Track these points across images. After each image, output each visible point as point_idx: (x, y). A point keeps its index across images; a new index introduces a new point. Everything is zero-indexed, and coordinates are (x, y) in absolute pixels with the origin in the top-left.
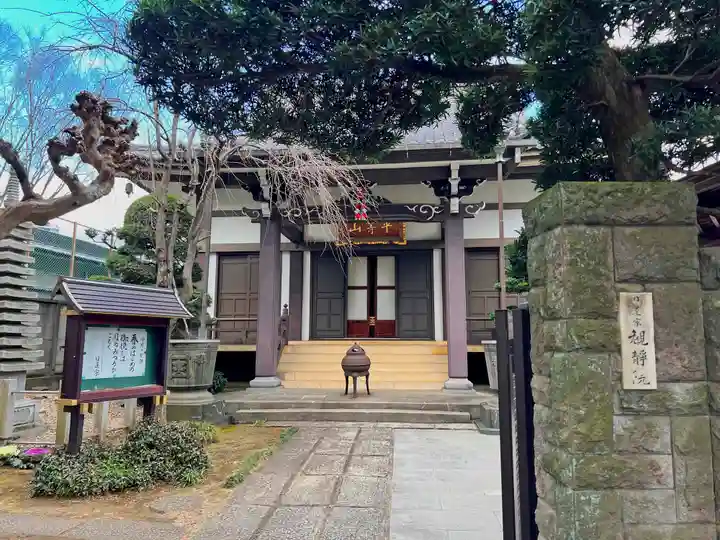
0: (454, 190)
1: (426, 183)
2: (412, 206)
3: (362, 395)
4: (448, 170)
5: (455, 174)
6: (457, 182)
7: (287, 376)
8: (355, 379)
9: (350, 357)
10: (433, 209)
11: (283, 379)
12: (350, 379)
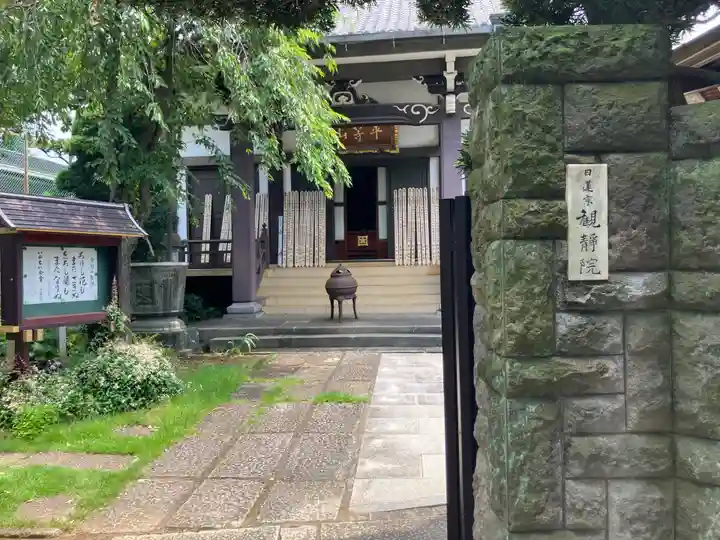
0: (450, 85)
1: (418, 79)
2: (402, 106)
3: (348, 319)
4: (442, 62)
5: (450, 67)
6: (454, 76)
7: (268, 302)
8: (340, 303)
9: (334, 280)
10: (427, 110)
11: (264, 305)
12: (336, 302)
